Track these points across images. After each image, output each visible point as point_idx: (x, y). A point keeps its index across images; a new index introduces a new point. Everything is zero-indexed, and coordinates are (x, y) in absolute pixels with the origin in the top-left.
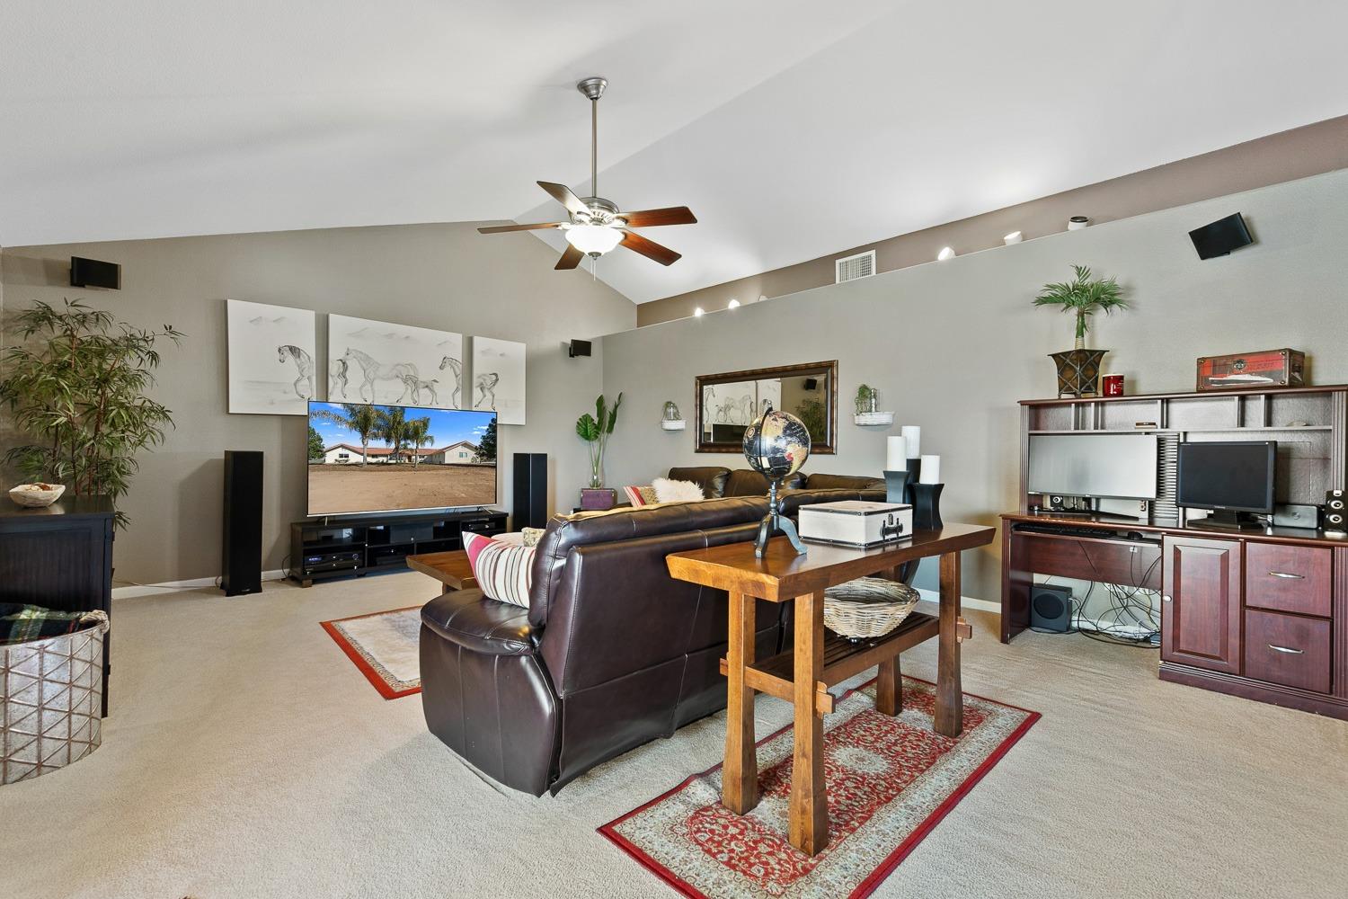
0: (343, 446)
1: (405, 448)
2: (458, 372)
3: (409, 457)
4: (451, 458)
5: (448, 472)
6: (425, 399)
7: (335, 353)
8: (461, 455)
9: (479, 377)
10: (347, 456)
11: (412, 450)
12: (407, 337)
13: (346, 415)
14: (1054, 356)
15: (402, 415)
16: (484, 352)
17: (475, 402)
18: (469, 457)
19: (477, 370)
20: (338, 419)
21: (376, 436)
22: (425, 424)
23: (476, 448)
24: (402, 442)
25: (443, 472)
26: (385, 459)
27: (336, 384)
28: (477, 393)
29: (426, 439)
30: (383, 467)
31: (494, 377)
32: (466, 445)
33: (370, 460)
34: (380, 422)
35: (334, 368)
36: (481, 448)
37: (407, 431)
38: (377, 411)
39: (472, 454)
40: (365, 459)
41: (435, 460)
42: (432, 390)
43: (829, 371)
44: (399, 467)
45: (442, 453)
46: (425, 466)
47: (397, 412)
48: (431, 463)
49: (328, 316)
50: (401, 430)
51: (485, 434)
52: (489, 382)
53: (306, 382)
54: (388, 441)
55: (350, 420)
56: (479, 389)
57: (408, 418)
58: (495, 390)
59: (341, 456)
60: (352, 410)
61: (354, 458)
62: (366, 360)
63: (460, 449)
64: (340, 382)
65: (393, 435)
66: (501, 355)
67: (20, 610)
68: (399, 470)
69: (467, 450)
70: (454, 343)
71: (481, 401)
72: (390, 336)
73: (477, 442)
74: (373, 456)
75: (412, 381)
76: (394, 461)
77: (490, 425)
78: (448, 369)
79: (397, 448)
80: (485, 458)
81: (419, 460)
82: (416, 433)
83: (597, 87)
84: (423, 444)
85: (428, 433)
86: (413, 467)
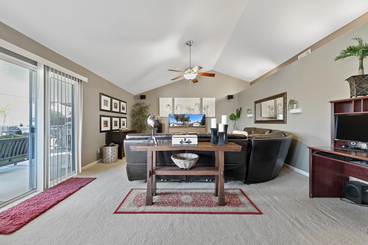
0: (173, 123)
1: (185, 123)
2: (199, 106)
3: (186, 125)
4: (194, 125)
5: (194, 128)
6: (192, 112)
7: (175, 105)
8: (197, 125)
9: (204, 107)
10: (174, 125)
11: (186, 123)
12: (188, 100)
13: (174, 116)
14: (347, 80)
15: (184, 116)
16: (205, 101)
17: (203, 112)
18: (198, 125)
19: (203, 105)
20: (172, 117)
21: (179, 121)
22: (189, 118)
23: (200, 123)
24: (184, 122)
25: (193, 128)
26: (181, 126)
27: (175, 111)
28: (203, 110)
29: (189, 121)
30: (181, 127)
31: (207, 106)
32: (198, 122)
33: (178, 126)
34: (180, 118)
35: (175, 108)
36: (201, 123)
37: (185, 119)
38: (179, 115)
39: (199, 124)
40: (177, 126)
41: (191, 126)
42: (193, 110)
43: (284, 96)
44: (184, 127)
45: (192, 124)
46: (189, 127)
47: (183, 115)
48: (190, 126)
49: (174, 98)
50: (184, 119)
51: (202, 120)
52: (206, 108)
53: (171, 111)
54: (182, 122)
55: (175, 117)
56: (204, 109)
57: (185, 117)
58: (207, 109)
59: (173, 125)
60: (175, 115)
61: (175, 125)
62: (181, 106)
63: (196, 123)
64: (176, 110)
65: (183, 120)
66: (209, 101)
67: (111, 143)
68: (184, 128)
69: (198, 123)
70: (198, 100)
71: (204, 112)
72: (185, 100)
73: (200, 122)
74: (179, 125)
75: (189, 109)
76: (183, 126)
77: (203, 118)
78: (197, 106)
79: (183, 123)
80: (202, 125)
81: (188, 126)
82: (187, 120)
83: (190, 43)
84: (189, 122)
85: (190, 120)
86: (187, 127)
